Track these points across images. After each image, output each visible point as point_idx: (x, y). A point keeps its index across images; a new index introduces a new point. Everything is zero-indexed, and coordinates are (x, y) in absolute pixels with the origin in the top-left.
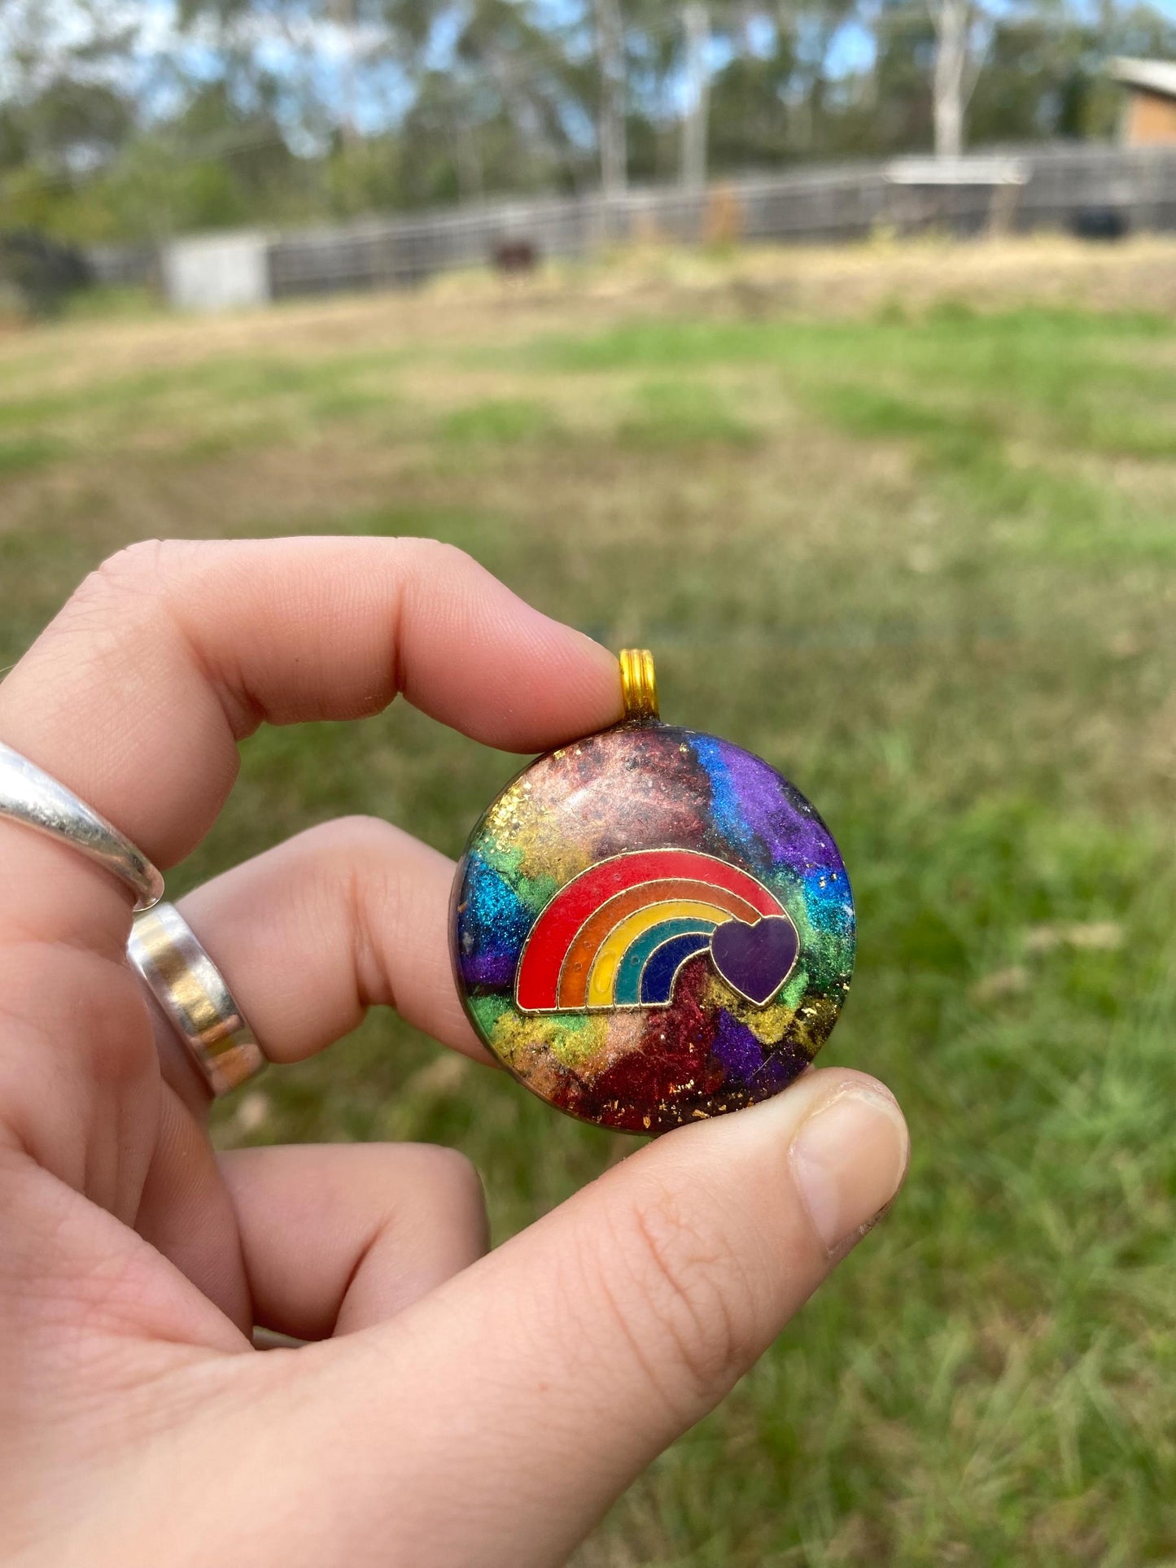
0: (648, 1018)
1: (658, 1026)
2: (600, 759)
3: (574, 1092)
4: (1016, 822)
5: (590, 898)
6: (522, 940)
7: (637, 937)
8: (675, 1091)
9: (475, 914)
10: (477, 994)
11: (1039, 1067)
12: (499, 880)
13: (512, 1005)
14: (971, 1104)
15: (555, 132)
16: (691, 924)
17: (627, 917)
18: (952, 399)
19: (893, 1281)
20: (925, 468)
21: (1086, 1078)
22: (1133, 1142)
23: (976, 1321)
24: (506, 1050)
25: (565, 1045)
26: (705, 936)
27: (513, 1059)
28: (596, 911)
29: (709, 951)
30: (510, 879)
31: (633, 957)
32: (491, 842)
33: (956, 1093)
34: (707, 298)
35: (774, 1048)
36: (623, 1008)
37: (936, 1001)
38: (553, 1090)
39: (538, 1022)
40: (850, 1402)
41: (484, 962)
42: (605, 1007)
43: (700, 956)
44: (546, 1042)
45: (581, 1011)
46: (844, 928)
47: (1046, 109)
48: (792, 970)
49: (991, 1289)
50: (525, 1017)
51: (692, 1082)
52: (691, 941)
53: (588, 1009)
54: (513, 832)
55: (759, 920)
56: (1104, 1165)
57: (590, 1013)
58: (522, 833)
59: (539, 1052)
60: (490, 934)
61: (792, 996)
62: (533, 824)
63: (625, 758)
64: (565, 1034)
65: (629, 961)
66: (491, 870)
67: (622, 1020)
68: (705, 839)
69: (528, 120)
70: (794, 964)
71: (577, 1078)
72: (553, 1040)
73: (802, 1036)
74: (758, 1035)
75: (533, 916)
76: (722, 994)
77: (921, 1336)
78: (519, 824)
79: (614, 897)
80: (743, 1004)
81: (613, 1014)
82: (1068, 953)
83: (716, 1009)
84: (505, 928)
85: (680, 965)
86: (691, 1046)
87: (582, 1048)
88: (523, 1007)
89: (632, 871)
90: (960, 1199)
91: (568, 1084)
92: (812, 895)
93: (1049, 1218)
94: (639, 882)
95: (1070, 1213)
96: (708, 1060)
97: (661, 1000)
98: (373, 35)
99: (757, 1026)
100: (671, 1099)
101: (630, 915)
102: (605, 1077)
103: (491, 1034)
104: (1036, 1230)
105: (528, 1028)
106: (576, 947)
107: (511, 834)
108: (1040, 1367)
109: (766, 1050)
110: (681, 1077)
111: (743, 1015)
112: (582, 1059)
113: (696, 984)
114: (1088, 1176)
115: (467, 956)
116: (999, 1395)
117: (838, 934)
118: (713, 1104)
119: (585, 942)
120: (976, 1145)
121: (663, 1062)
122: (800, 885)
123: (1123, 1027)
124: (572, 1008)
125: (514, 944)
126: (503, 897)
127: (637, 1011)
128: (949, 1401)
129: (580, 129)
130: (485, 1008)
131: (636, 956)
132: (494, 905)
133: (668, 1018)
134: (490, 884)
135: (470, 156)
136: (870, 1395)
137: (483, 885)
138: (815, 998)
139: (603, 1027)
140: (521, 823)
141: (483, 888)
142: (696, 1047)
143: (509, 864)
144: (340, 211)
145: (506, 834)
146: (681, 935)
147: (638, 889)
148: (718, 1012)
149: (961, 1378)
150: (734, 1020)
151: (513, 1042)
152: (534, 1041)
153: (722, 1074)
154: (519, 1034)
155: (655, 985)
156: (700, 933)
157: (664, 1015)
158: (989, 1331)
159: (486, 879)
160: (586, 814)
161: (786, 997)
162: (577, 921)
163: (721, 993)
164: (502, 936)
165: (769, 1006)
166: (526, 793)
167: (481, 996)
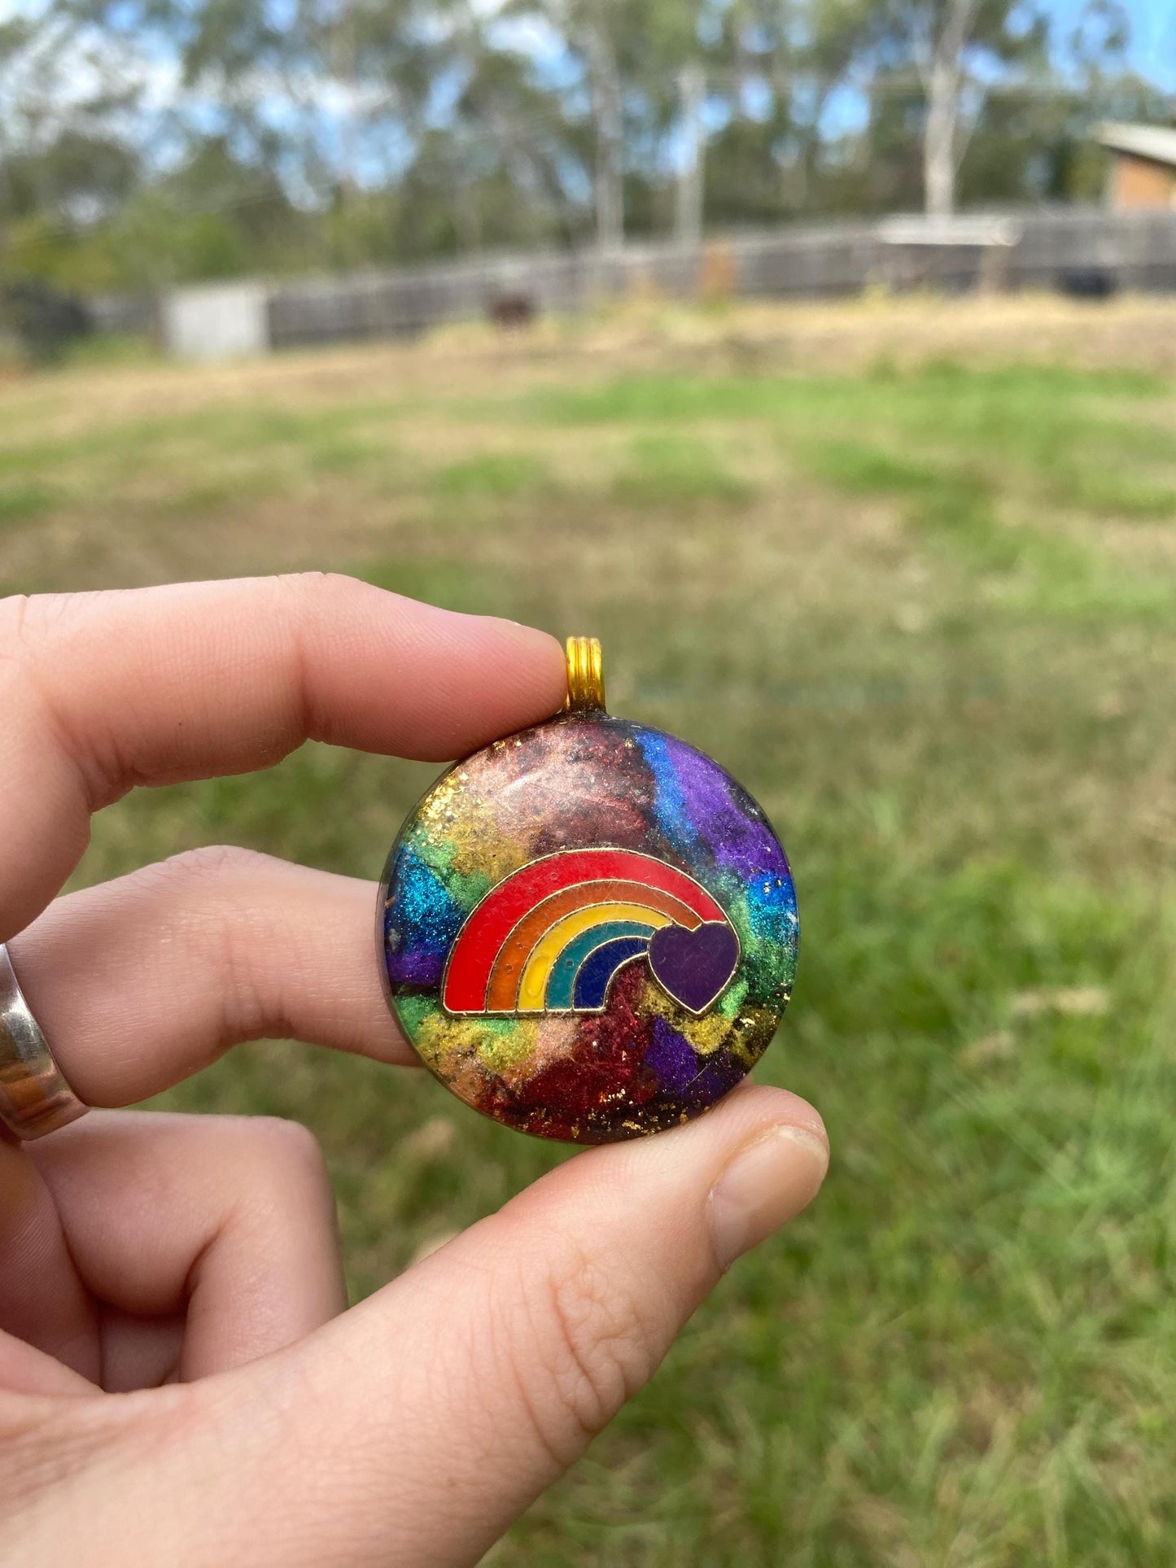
0: (580, 1024)
1: (591, 1032)
2: (541, 752)
3: (499, 1098)
4: (1004, 884)
5: (525, 898)
6: (451, 938)
7: (572, 940)
8: (605, 1101)
9: (403, 909)
10: (402, 994)
11: (1026, 1135)
12: (430, 875)
13: (438, 1007)
14: (957, 1172)
15: (552, 188)
16: (629, 927)
17: (562, 919)
18: (941, 456)
19: (880, 1354)
20: (916, 526)
21: (1072, 1147)
22: (1120, 1212)
23: (963, 1394)
24: (430, 1053)
25: (492, 1049)
26: (643, 940)
27: (437, 1062)
28: (531, 911)
29: (647, 956)
30: (441, 875)
31: (567, 960)
32: (423, 834)
33: (942, 1160)
34: (700, 354)
35: (710, 1059)
36: (554, 1013)
37: (923, 1067)
38: (478, 1096)
39: (465, 1025)
40: (837, 1477)
41: (411, 959)
42: (535, 1011)
43: (636, 961)
44: (473, 1046)
45: (510, 1015)
46: (787, 936)
47: (1035, 172)
48: (732, 979)
49: (977, 1362)
50: (451, 1020)
51: (623, 1092)
52: (629, 947)
53: (517, 1013)
54: (447, 825)
55: (700, 925)
56: (1090, 1235)
57: (519, 1017)
58: (456, 826)
59: (465, 1055)
60: (418, 932)
61: (731, 1006)
62: (468, 817)
63: (567, 751)
64: (492, 1037)
65: (563, 965)
66: (421, 865)
67: (552, 1025)
68: (646, 840)
69: (526, 178)
70: (733, 972)
71: (503, 1083)
72: (480, 1044)
73: (739, 1046)
74: (693, 1045)
75: (464, 914)
76: (658, 1002)
77: (906, 1411)
78: (453, 817)
79: (549, 897)
80: (679, 1012)
81: (544, 1018)
82: (1056, 1018)
83: (652, 1017)
84: (433, 926)
85: (616, 970)
86: (624, 1054)
87: (510, 1053)
88: (450, 1008)
89: (569, 871)
90: (946, 1268)
91: (494, 1090)
92: (756, 901)
93: (1035, 1289)
94: (577, 882)
95: (1056, 1282)
96: (641, 1070)
97: (594, 1006)
98: (375, 93)
99: (693, 1035)
100: (602, 1108)
101: (565, 917)
102: (532, 1085)
103: (415, 1036)
104: (1022, 1301)
105: (454, 1031)
106: (507, 947)
107: (444, 827)
108: (1026, 1443)
109: (701, 1060)
110: (613, 1086)
111: (678, 1024)
112: (509, 1064)
113: (631, 989)
114: (1076, 1247)
115: (393, 954)
116: (985, 1471)
117: (781, 943)
118: (644, 1114)
119: (518, 943)
120: (964, 1214)
121: (594, 1070)
122: (744, 890)
123: (1109, 1095)
124: (501, 1012)
125: (443, 943)
126: (433, 893)
127: (569, 1017)
128: (935, 1479)
129: (576, 184)
130: (410, 1007)
131: (571, 959)
132: (423, 901)
133: (601, 1024)
134: (420, 879)
135: (469, 208)
136: (857, 1470)
137: (413, 879)
138: (754, 1007)
139: (534, 1031)
140: (456, 816)
141: (412, 884)
142: (629, 1055)
143: (440, 859)
144: (339, 262)
145: (439, 827)
146: (618, 938)
147: (574, 890)
148: (653, 1020)
149: (948, 1453)
150: (669, 1028)
151: (439, 1045)
152: (459, 1044)
153: (654, 1083)
154: (444, 1036)
155: (589, 988)
156: (638, 937)
157: (598, 1022)
158: (975, 1405)
159: (416, 873)
160: (524, 809)
161: (724, 1007)
162: (509, 921)
163: (657, 1000)
164: (430, 934)
165: (707, 1015)
166: (463, 785)
167: (407, 996)
